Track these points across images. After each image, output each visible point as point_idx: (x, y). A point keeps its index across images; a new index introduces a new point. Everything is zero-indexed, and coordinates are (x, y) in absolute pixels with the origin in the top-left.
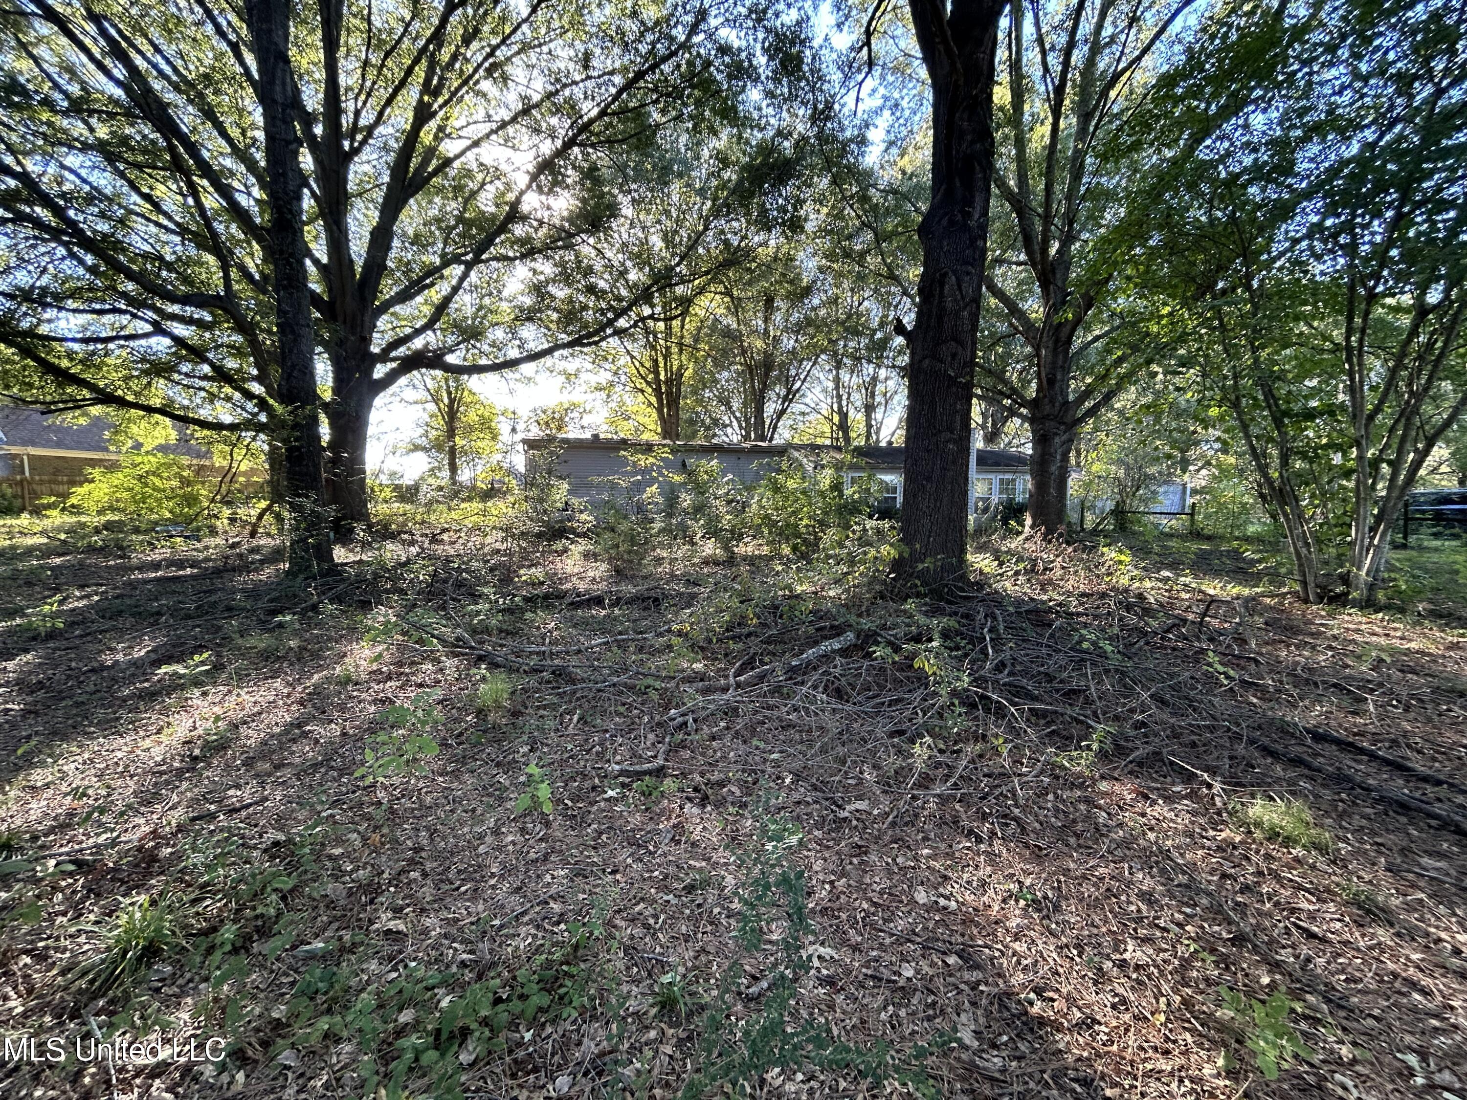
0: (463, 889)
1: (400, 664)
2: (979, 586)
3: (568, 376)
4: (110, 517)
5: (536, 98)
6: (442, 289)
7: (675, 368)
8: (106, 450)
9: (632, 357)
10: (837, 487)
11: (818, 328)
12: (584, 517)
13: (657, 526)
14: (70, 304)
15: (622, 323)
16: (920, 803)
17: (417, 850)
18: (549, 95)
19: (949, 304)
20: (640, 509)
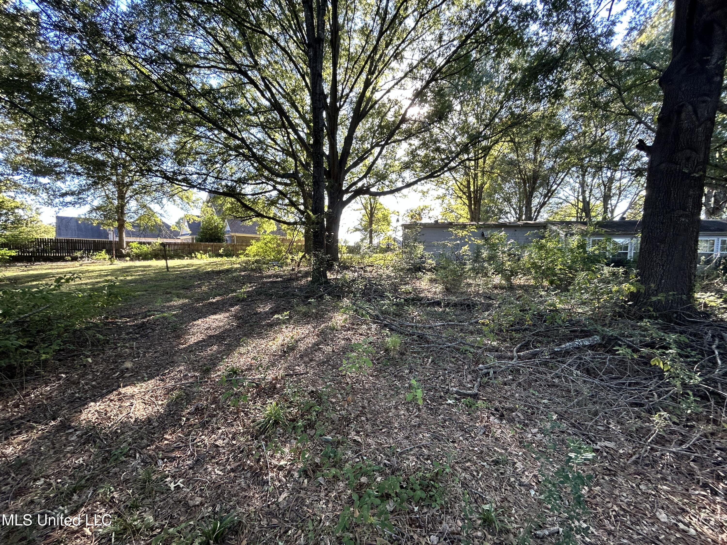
0: (383, 430)
1: (353, 324)
2: (707, 315)
3: (423, 193)
4: (257, 258)
5: (415, 63)
6: (370, 159)
7: (479, 183)
8: (256, 233)
9: (456, 181)
10: (582, 246)
11: (570, 152)
12: (430, 261)
13: (468, 267)
14: (250, 182)
15: (453, 164)
16: (658, 454)
17: (364, 407)
18: (422, 60)
19: (685, 124)
20: (459, 258)
